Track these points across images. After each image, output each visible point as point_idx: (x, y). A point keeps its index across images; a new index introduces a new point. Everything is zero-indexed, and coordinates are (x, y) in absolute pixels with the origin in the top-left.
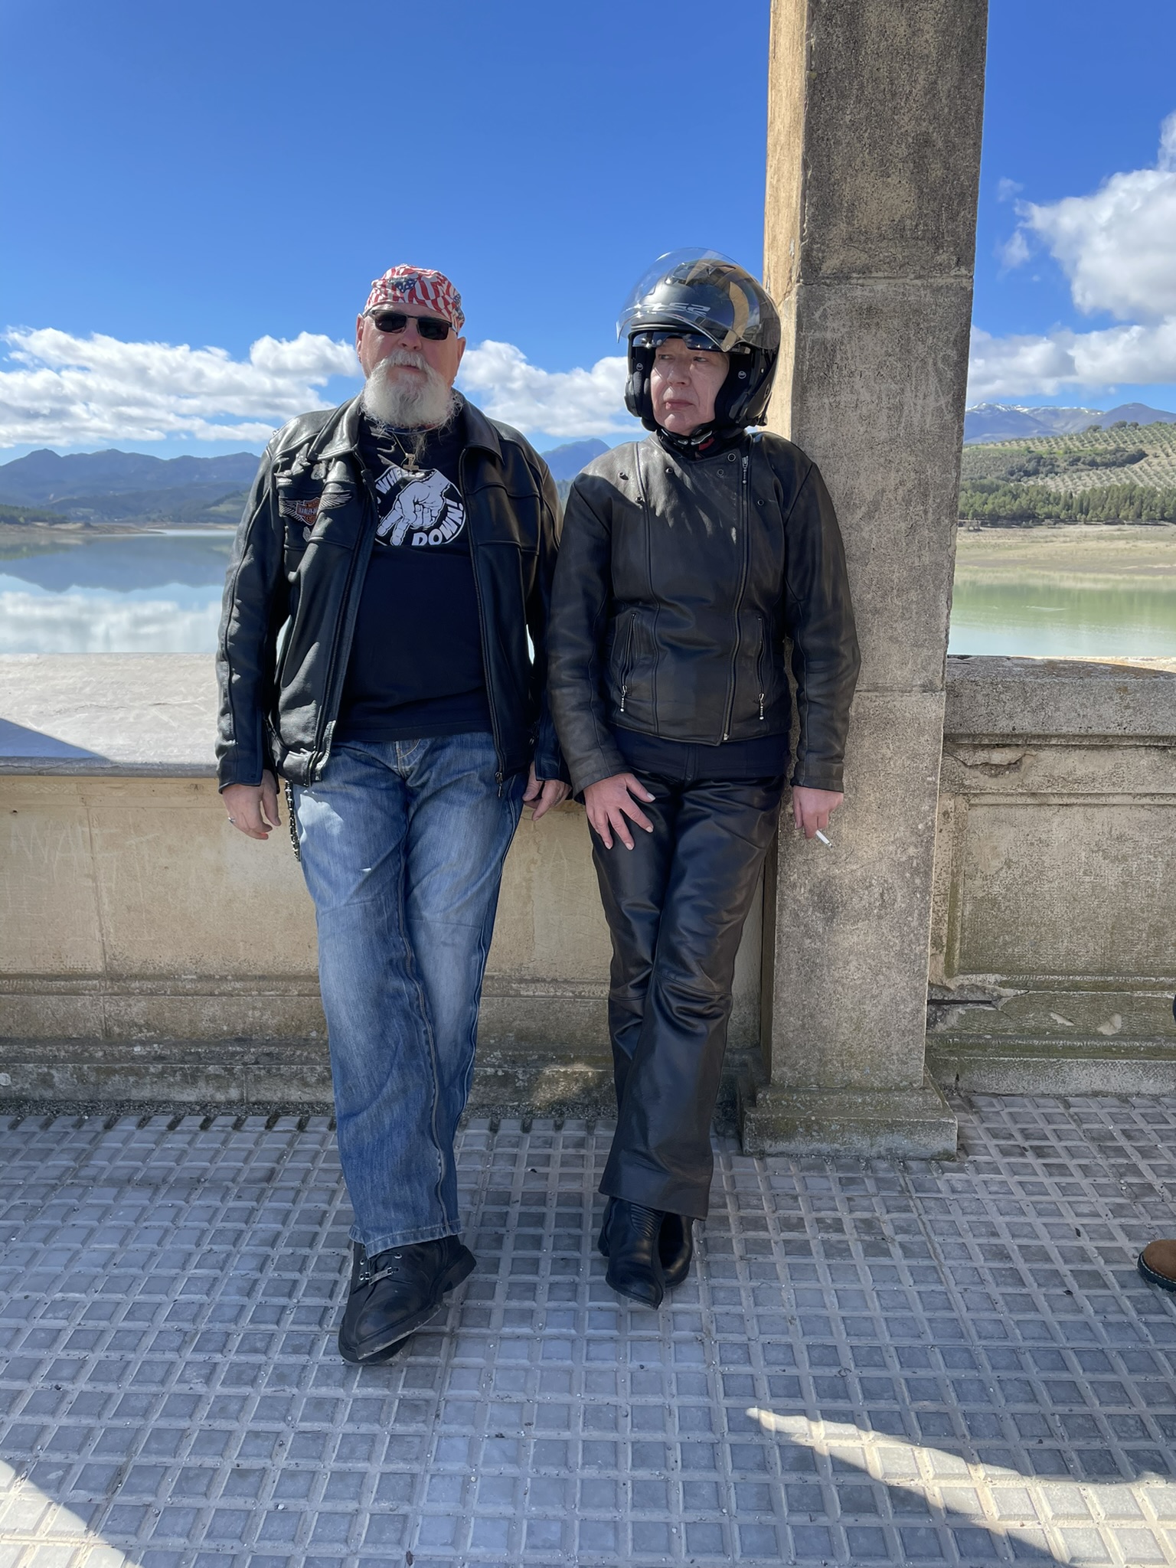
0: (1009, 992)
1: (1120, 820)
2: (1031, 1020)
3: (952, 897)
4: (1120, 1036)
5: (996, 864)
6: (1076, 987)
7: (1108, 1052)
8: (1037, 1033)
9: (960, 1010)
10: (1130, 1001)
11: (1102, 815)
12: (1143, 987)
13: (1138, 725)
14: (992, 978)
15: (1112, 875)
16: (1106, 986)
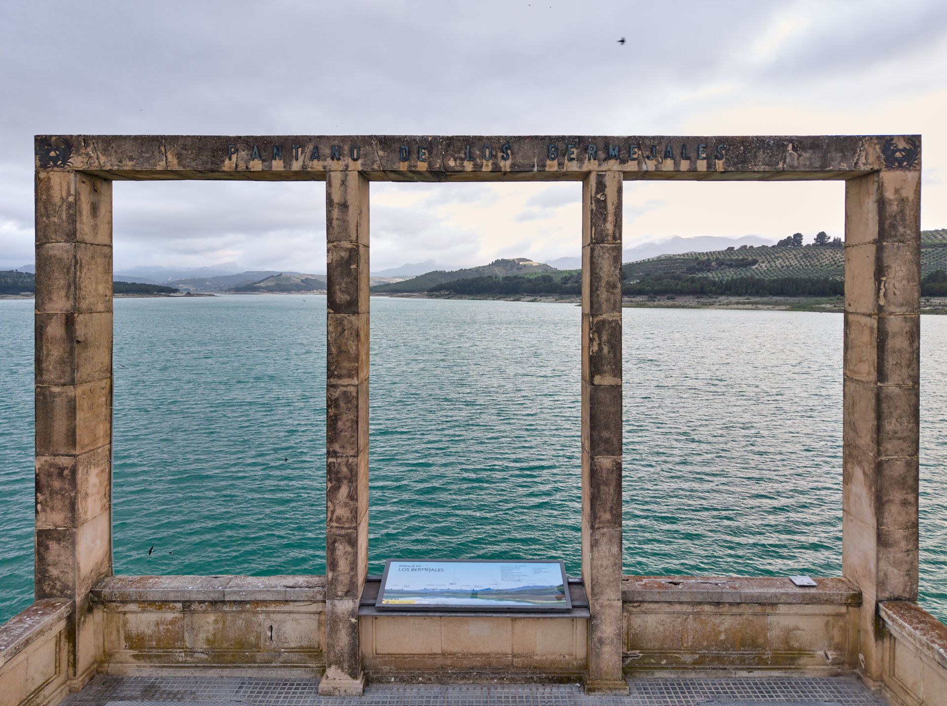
0: (641, 655)
1: (662, 617)
2: (646, 661)
3: (628, 634)
4: (666, 664)
5: (637, 626)
6: (655, 653)
7: (662, 668)
8: (647, 664)
9: (631, 659)
10: (667, 656)
11: (659, 615)
12: (670, 653)
13: (663, 599)
14: (638, 651)
15: (662, 628)
16: (662, 653)
